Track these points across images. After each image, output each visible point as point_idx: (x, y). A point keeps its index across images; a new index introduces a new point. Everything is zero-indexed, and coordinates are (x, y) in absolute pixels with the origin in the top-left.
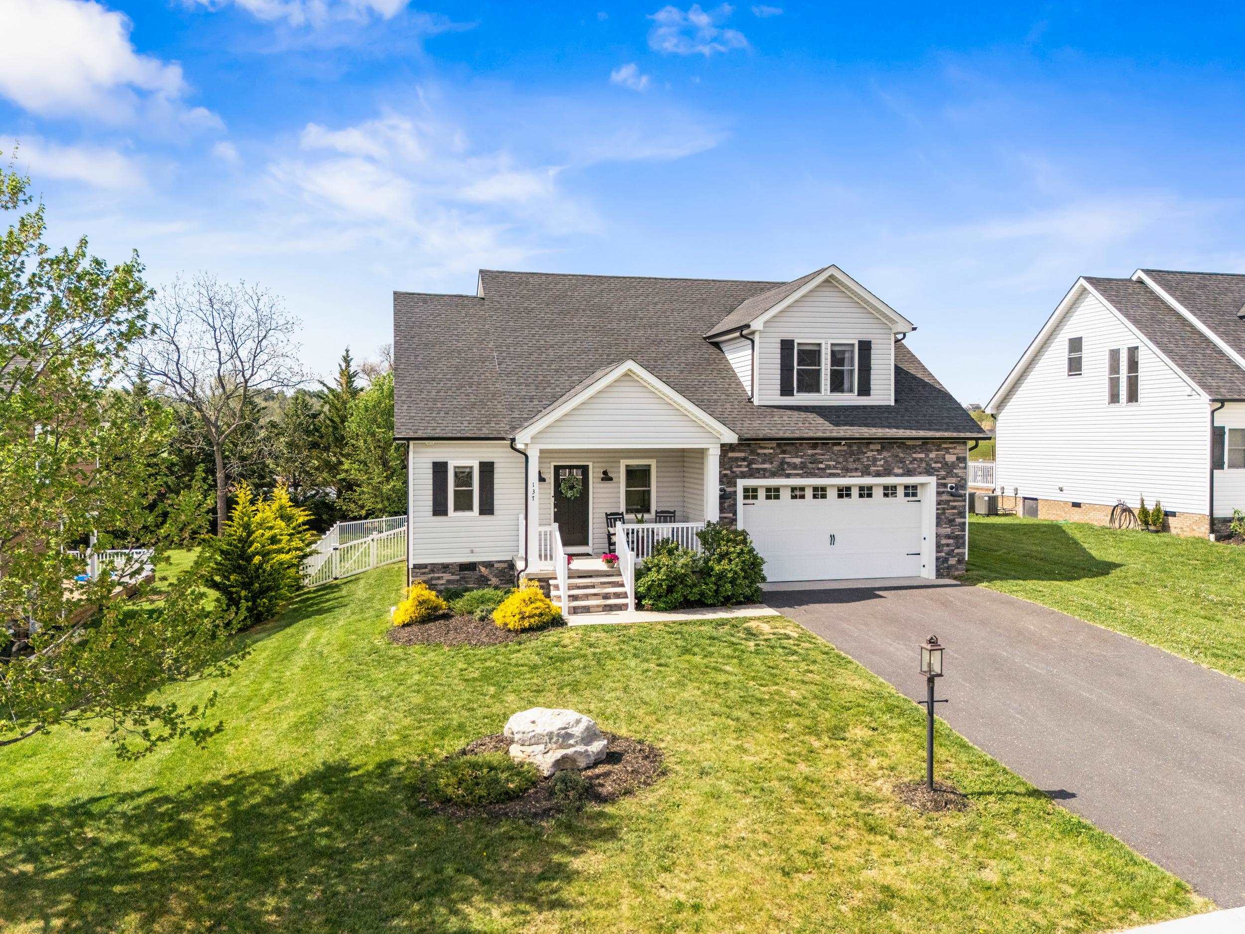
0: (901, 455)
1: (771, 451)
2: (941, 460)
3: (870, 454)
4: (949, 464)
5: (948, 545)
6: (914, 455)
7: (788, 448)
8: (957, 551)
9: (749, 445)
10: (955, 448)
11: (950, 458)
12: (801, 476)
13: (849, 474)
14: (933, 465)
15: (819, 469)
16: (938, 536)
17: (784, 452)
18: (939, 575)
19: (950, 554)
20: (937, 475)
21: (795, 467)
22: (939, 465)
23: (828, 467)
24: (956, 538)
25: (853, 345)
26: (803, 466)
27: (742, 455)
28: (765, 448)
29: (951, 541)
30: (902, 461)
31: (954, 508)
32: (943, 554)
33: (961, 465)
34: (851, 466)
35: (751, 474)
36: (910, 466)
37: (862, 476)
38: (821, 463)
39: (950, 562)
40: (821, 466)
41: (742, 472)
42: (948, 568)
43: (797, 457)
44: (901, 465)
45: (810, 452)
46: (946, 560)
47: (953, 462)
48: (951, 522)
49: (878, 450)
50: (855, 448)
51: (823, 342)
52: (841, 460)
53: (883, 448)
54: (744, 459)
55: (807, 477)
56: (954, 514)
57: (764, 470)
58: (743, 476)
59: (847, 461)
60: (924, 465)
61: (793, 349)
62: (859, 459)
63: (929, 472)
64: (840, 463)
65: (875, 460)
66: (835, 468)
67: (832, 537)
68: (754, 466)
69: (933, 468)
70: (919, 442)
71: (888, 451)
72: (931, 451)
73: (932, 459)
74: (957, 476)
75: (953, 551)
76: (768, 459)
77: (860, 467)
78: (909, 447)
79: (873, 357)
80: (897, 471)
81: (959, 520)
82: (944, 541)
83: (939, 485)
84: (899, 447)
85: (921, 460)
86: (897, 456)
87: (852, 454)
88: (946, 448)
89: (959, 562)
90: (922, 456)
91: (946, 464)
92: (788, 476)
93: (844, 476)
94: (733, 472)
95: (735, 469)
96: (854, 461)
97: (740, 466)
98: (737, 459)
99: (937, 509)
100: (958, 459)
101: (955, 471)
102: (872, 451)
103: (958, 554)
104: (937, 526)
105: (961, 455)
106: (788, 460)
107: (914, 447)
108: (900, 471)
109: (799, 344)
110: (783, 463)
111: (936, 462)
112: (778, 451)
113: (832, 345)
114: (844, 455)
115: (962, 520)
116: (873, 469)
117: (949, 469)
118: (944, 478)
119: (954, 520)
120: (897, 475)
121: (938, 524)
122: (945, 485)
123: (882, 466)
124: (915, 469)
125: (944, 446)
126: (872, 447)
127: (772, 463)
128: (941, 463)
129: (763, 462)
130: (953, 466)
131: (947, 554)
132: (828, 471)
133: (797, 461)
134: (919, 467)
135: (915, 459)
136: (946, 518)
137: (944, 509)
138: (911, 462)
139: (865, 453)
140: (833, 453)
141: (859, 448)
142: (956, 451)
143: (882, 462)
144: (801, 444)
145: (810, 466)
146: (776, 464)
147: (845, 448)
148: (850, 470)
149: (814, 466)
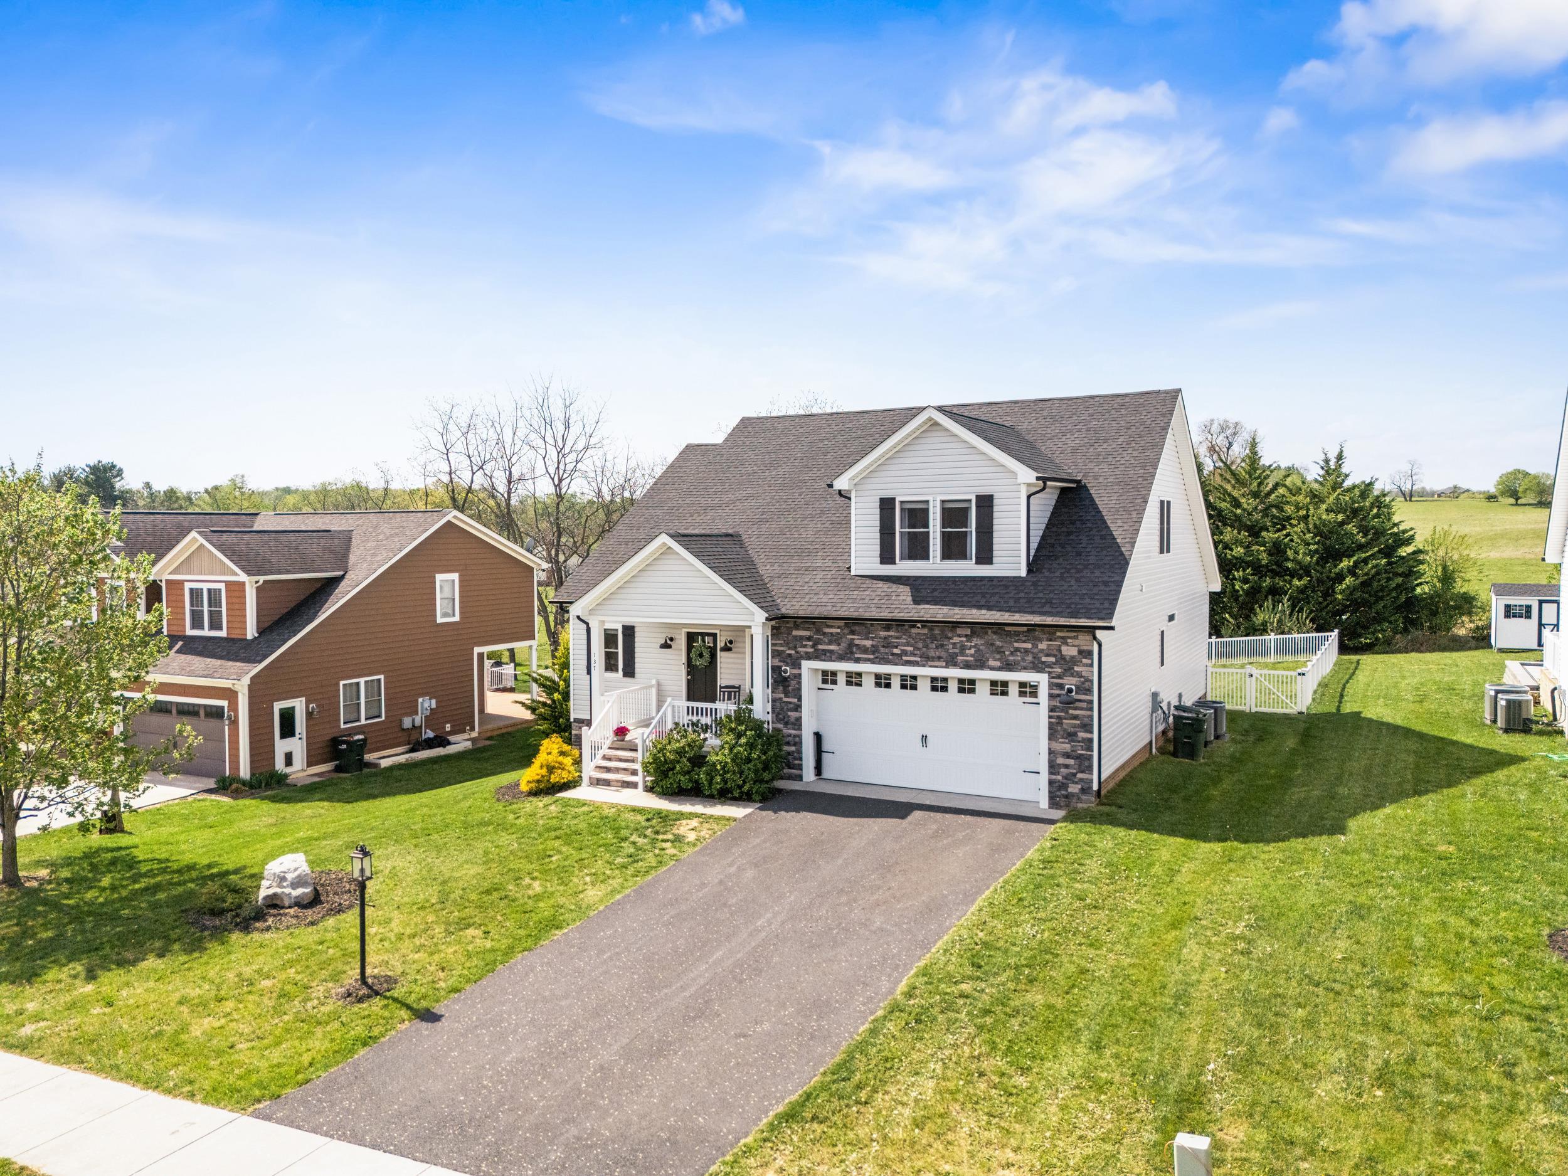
0: (998, 643)
1: (839, 631)
2: (1055, 652)
3: (956, 640)
4: (1068, 658)
5: (1067, 766)
6: (1016, 645)
7: (857, 628)
8: (1079, 776)
9: (814, 623)
10: (1076, 638)
11: (1069, 651)
12: (872, 662)
13: (930, 663)
14: (1044, 659)
15: (893, 654)
16: (1051, 752)
17: (853, 633)
18: (1054, 803)
19: (1070, 777)
20: (1050, 673)
21: (865, 650)
22: (1053, 659)
23: (905, 653)
24: (1078, 757)
25: (970, 501)
26: (874, 650)
27: (807, 633)
28: (832, 627)
29: (1071, 762)
30: (1000, 651)
31: (1075, 717)
32: (1059, 778)
33: (1084, 661)
34: (932, 653)
35: (817, 656)
36: (1011, 658)
37: (947, 667)
38: (896, 647)
39: (1070, 790)
40: (896, 651)
41: (806, 653)
42: (1066, 797)
43: (867, 639)
44: (998, 656)
45: (883, 634)
46: (1064, 786)
47: (1073, 657)
48: (1071, 736)
49: (966, 636)
50: (937, 632)
51: (930, 498)
52: (920, 645)
53: (973, 633)
54: (809, 639)
55: (879, 663)
56: (1075, 726)
57: (831, 652)
58: (809, 657)
59: (927, 647)
60: (1030, 658)
61: (894, 509)
62: (942, 646)
63: (1038, 667)
64: (919, 649)
65: (963, 648)
66: (915, 655)
67: (924, 738)
68: (820, 647)
69: (1043, 663)
70: (1025, 629)
71: (981, 638)
72: (1041, 640)
73: (1042, 651)
74: (1079, 675)
75: (1075, 775)
76: (835, 639)
77: (944, 655)
78: (1009, 634)
79: (995, 515)
80: (991, 663)
81: (1082, 735)
82: (1060, 761)
83: (1051, 686)
84: (995, 633)
85: (1026, 651)
86: (992, 644)
87: (933, 638)
88: (1062, 638)
89: (1083, 791)
90: (1029, 646)
91: (1063, 658)
92: (857, 660)
93: (924, 666)
94: (797, 652)
95: (800, 649)
96: (937, 647)
97: (805, 646)
98: (802, 638)
99: (1050, 717)
100: (1080, 652)
101: (1076, 668)
102: (959, 636)
103: (1081, 780)
104: (1050, 739)
105: (1085, 648)
106: (857, 642)
107: (1017, 634)
108: (997, 664)
109: (902, 502)
110: (851, 644)
111: (1047, 655)
112: (846, 631)
113: (943, 502)
114: (924, 640)
115: (1088, 735)
116: (960, 658)
117: (1068, 666)
118: (1059, 677)
119: (1075, 734)
120: (993, 669)
121: (1052, 736)
122: (1061, 686)
123: (972, 656)
124: (1017, 663)
125: (1059, 634)
126: (959, 631)
127: (839, 644)
128: (1055, 656)
129: (830, 643)
130: (1073, 661)
131: (1065, 777)
132: (904, 658)
133: (868, 643)
134: (1023, 660)
135: (1017, 650)
136: (1065, 730)
137: (1059, 717)
138: (1012, 654)
139: (950, 638)
140: (910, 636)
141: (943, 632)
142: (1076, 642)
143: (972, 651)
144: (872, 625)
145: (882, 650)
146: (843, 645)
147: (925, 631)
148: (933, 659)
149: (887, 650)
